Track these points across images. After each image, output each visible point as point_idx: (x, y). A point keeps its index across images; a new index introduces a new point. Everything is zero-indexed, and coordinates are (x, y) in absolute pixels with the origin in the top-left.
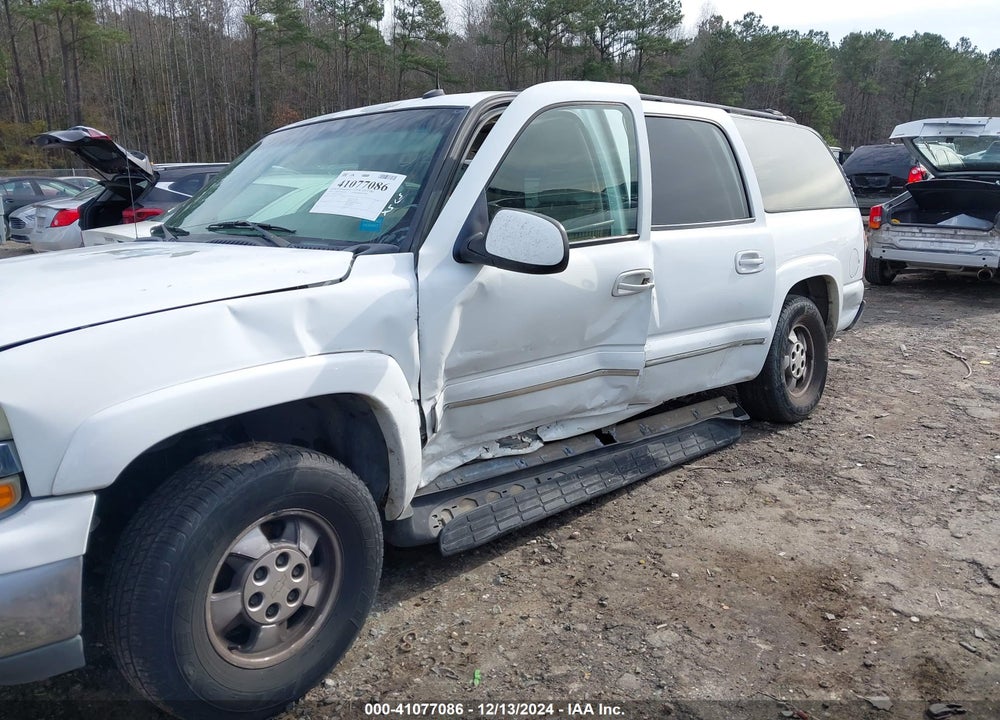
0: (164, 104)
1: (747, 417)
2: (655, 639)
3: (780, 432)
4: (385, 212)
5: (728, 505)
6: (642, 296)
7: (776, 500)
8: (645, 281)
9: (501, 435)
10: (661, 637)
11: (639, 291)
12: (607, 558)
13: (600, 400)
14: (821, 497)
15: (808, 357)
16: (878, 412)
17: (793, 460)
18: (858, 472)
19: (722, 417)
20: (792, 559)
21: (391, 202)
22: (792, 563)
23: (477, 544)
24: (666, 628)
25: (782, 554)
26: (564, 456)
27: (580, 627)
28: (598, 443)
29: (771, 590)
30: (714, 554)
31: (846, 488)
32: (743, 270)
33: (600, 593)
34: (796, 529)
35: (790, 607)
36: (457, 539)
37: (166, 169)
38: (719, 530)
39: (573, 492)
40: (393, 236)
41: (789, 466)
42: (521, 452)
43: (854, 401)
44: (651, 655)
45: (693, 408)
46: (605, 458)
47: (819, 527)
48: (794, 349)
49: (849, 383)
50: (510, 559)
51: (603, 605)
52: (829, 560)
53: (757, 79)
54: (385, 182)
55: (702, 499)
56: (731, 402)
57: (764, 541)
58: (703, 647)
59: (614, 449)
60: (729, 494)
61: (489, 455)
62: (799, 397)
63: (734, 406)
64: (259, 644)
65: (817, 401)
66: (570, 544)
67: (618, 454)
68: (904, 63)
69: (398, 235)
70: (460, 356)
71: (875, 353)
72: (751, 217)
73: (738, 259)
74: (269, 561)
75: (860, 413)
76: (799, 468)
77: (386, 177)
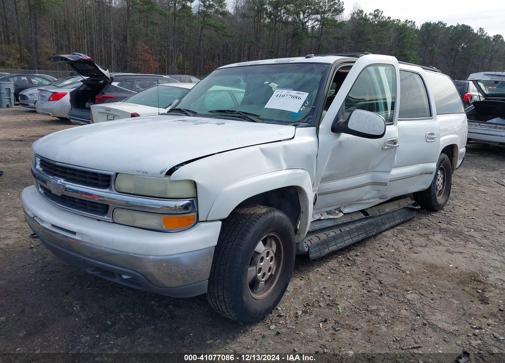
0: (79, 39)
1: (419, 207)
2: (409, 297)
3: (433, 215)
4: (301, 109)
5: (420, 245)
6: (392, 150)
7: (440, 243)
8: (395, 143)
9: (328, 209)
10: (410, 296)
11: (392, 147)
12: (376, 265)
13: (369, 196)
14: (460, 243)
15: (444, 181)
16: (473, 207)
17: (442, 227)
18: (472, 232)
19: (408, 206)
20: (456, 268)
21: (303, 105)
22: (456, 269)
23: (322, 256)
24: (412, 293)
25: (451, 265)
26: (350, 220)
27: (375, 291)
28: (362, 216)
29: (451, 280)
30: (421, 264)
31: (470, 240)
32: (429, 141)
33: (379, 278)
34: (453, 256)
35: (461, 287)
36: (315, 253)
37: (116, 76)
38: (420, 255)
39: (355, 236)
40: (306, 120)
41: (441, 229)
42: (335, 217)
43: (461, 202)
44: (409, 303)
45: (397, 202)
46: (365, 222)
47: (463, 255)
48: (439, 178)
49: (456, 194)
50: (333, 263)
51: (381, 283)
52: (472, 269)
53: (379, 43)
54: (299, 96)
55: (407, 241)
56: (412, 200)
57: (441, 260)
58: (430, 300)
59: (367, 218)
60: (418, 240)
61: (323, 218)
62: (440, 199)
63: (414, 202)
64: (259, 289)
65: (447, 201)
66: (357, 258)
67: (370, 221)
68: (451, 38)
69: (309, 119)
70: (326, 173)
71: (464, 181)
72: (431, 116)
73: (427, 135)
74: (264, 255)
75: (466, 207)
76: (446, 230)
77: (299, 93)
